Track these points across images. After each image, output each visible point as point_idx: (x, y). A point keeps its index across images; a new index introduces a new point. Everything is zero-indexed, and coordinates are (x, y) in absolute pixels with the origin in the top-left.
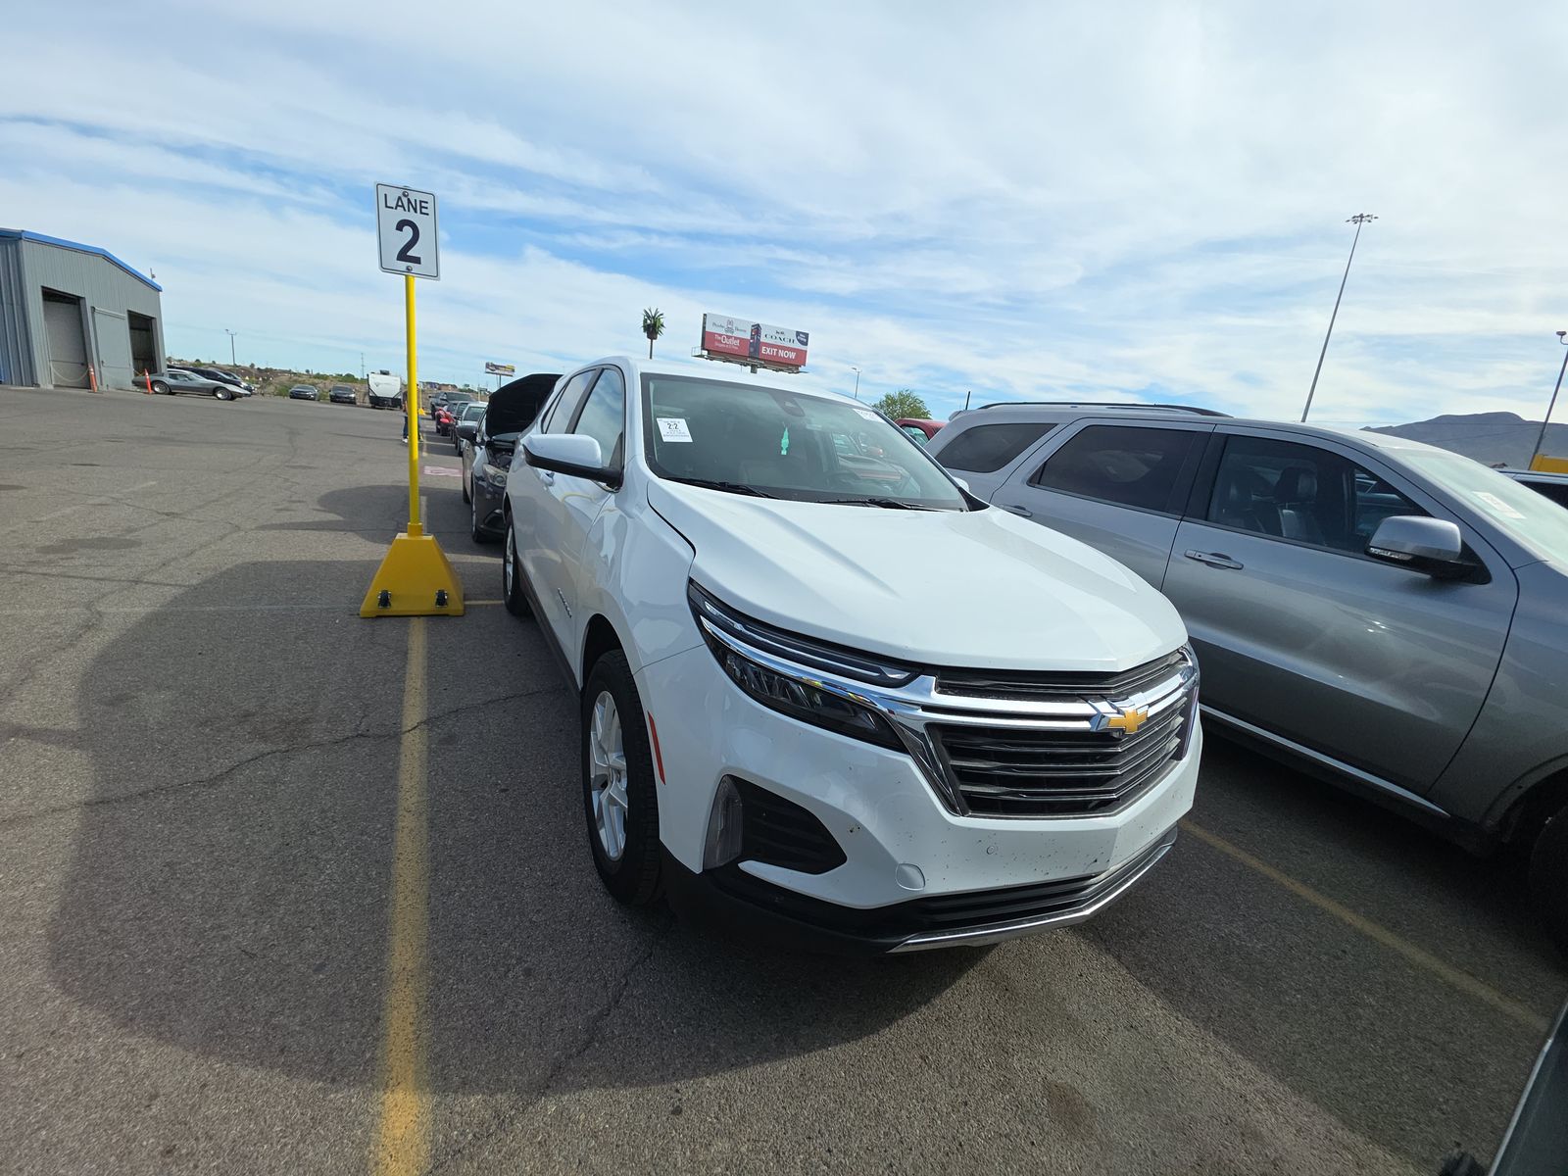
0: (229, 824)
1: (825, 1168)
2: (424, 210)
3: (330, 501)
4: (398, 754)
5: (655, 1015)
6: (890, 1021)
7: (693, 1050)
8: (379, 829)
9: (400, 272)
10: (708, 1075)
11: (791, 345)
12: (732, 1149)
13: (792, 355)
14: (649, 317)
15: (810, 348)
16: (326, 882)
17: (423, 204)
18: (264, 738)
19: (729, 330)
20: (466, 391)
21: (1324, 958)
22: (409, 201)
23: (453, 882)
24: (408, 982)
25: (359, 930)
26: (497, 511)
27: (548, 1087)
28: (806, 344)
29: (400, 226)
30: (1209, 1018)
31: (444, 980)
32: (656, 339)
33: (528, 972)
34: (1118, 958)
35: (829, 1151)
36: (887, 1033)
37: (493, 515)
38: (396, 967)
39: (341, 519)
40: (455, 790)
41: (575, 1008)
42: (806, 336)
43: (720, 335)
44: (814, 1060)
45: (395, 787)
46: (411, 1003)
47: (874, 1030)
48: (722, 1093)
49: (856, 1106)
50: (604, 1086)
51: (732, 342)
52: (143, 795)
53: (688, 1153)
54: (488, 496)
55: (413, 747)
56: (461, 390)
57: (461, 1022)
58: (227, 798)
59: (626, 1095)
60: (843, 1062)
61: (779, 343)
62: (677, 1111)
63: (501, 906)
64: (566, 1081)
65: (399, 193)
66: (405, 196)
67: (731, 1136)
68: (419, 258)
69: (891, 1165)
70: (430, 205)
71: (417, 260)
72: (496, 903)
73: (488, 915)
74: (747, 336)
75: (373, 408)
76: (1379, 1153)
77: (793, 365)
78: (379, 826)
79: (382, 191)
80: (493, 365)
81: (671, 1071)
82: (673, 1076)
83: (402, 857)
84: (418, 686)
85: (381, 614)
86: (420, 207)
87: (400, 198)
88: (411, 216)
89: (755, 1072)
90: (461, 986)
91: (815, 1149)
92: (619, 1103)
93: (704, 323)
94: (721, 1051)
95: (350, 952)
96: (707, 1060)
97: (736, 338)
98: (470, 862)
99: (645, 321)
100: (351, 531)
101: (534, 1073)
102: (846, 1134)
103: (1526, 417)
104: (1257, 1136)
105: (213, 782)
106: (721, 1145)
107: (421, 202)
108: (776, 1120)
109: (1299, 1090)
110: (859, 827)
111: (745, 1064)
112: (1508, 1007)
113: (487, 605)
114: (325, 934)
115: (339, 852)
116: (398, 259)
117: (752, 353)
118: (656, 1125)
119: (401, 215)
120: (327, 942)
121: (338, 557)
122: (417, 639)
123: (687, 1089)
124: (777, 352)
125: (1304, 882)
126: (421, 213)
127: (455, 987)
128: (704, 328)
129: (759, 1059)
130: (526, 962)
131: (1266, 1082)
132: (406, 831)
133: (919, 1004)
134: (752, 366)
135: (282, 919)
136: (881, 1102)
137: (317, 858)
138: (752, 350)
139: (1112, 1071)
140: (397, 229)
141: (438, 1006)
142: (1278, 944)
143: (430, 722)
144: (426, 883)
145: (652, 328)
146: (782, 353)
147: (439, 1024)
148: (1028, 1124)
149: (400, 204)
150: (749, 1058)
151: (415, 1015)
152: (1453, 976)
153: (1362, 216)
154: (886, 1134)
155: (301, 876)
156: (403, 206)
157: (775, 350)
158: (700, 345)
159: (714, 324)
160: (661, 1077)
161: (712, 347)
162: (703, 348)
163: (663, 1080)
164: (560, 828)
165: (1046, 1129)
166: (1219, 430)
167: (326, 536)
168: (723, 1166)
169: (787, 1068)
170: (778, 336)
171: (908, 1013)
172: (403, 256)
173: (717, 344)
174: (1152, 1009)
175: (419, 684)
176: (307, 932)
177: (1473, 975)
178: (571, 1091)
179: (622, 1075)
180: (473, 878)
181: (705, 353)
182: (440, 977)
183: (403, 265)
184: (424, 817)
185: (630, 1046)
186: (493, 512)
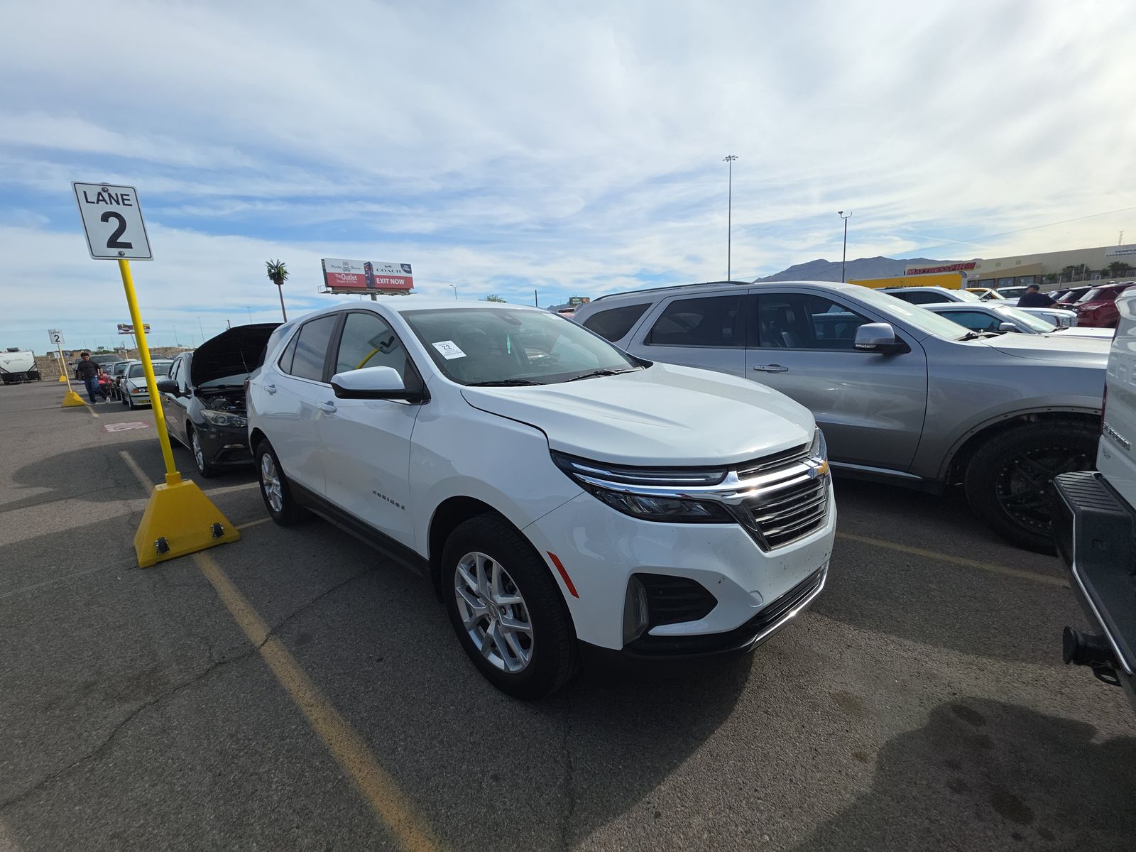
0: (147, 782)
1: (760, 801)
2: (126, 202)
3: (26, 475)
4: (266, 666)
5: (602, 764)
6: (736, 700)
7: (639, 773)
8: (296, 729)
9: (113, 258)
10: (659, 783)
11: (399, 275)
12: (704, 820)
13: (402, 282)
14: (272, 267)
15: (414, 275)
16: (280, 788)
17: (125, 197)
18: (122, 699)
19: (346, 269)
20: (101, 353)
21: (903, 573)
22: (110, 196)
23: (390, 742)
24: (410, 828)
25: (339, 811)
26: (226, 447)
27: (567, 845)
28: (410, 272)
29: (105, 217)
30: (877, 625)
31: (437, 814)
32: (283, 283)
33: (495, 778)
34: (819, 612)
35: (756, 790)
36: (739, 707)
37: (222, 451)
38: (392, 823)
39: (51, 490)
40: (340, 675)
41: (546, 785)
42: (409, 266)
43: (340, 274)
44: (711, 743)
45: (284, 692)
46: (424, 842)
47: (731, 710)
48: (675, 790)
49: (751, 758)
50: (602, 824)
51: (350, 278)
52: (40, 786)
53: (682, 836)
54: (213, 436)
55: (276, 656)
56: (96, 353)
57: (473, 835)
58: (127, 761)
59: (619, 822)
60: (728, 736)
61: (389, 274)
62: (658, 815)
63: (441, 742)
64: (576, 834)
65: (99, 189)
66: (105, 191)
67: (698, 813)
68: (130, 244)
69: (791, 780)
70: (132, 197)
71: (128, 246)
72: (435, 742)
73: (436, 752)
74: (363, 272)
75: (7, 384)
76: (985, 660)
77: (404, 288)
78: (293, 727)
79: (80, 189)
80: (125, 326)
81: (636, 793)
82: (640, 795)
83: (332, 742)
84: (243, 607)
85: (162, 559)
86: (123, 199)
87: (99, 194)
88: (114, 208)
89: (685, 767)
90: (454, 811)
91: (748, 794)
92: (619, 830)
93: (324, 266)
94: (657, 765)
95: (345, 830)
96: (652, 775)
97: (353, 275)
98: (392, 722)
99: (269, 271)
100: (71, 498)
101: (551, 841)
102: (757, 776)
103: (830, 260)
104: (934, 676)
105: (102, 752)
106: (696, 821)
107: (122, 195)
108: (716, 788)
109: (936, 645)
110: (724, 578)
111: (676, 766)
112: (987, 567)
113: (256, 526)
114: (313, 827)
115: (273, 761)
116: (108, 247)
117: (369, 283)
118: (651, 830)
119: (104, 208)
120: (318, 832)
121: (74, 524)
122: (211, 569)
123: (653, 798)
124: (389, 281)
125: (870, 536)
126: (124, 204)
127: (449, 814)
128: (324, 270)
129: (682, 759)
130: (489, 771)
131: (920, 647)
132: (320, 721)
133: (743, 683)
134: (371, 294)
135: (263, 833)
136: (762, 748)
137: (256, 774)
138: (368, 282)
139: (855, 674)
140: (102, 220)
141: (446, 834)
142: (880, 574)
143: (275, 632)
144: (368, 752)
145: (277, 275)
146: (393, 282)
147: (458, 845)
148: (838, 722)
149: (101, 198)
150: (675, 761)
151: (434, 848)
152: (956, 560)
153: (730, 157)
154: (777, 765)
155: (253, 793)
156: (104, 200)
157: (387, 280)
158: (324, 283)
159: (332, 266)
160: (633, 799)
161: (334, 283)
162: (327, 286)
163: (635, 801)
164: (444, 670)
165: (848, 720)
166: (751, 292)
167: (45, 508)
168: (706, 832)
169: (700, 756)
170: (387, 269)
171: (741, 692)
172: (113, 243)
173: (338, 281)
174: (850, 632)
175: (242, 606)
176: (294, 833)
177: (962, 557)
178: (583, 839)
179: (608, 812)
180: (405, 732)
181: (330, 289)
182: (433, 813)
183: (115, 251)
184: (327, 704)
185: (599, 791)
186: (222, 448)
